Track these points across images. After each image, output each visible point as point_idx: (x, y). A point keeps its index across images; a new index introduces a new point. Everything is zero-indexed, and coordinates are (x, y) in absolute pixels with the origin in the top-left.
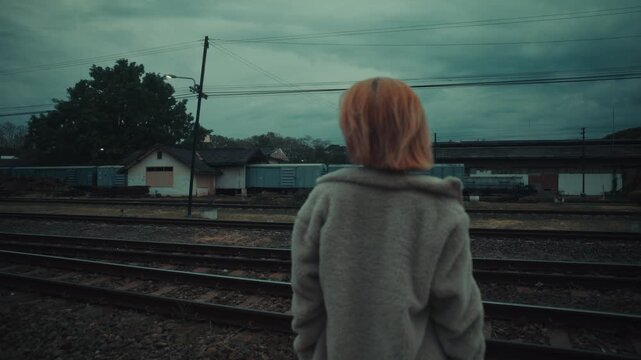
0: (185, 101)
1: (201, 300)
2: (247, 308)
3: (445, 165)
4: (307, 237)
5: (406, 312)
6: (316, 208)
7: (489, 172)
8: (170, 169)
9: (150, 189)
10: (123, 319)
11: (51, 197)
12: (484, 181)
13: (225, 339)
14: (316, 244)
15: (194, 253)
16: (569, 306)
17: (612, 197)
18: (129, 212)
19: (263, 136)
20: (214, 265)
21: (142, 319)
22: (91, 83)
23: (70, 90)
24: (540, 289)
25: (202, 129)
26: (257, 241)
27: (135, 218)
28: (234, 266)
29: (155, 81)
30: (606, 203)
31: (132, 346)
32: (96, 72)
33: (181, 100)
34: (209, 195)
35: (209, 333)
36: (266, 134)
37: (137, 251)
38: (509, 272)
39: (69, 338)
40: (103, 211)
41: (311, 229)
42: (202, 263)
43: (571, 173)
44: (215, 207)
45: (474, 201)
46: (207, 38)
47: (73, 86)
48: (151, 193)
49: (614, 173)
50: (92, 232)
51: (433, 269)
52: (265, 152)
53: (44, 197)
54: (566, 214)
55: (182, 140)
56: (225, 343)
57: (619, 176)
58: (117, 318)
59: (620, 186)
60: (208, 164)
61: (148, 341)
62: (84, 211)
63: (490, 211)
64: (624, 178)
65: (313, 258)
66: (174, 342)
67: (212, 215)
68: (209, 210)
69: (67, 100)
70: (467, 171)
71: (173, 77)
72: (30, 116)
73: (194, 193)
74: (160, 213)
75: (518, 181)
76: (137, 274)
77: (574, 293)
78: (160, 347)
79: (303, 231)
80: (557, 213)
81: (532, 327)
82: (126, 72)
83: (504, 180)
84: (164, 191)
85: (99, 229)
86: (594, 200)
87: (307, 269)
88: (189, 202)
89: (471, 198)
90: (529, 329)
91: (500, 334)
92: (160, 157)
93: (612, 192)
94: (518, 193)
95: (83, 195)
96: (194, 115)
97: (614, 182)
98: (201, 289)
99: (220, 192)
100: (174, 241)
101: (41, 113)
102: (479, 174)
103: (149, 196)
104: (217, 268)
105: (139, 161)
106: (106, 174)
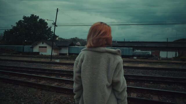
0: (51, 27)
1: (53, 85)
2: (66, 88)
3: (127, 48)
4: (78, 66)
5: (106, 86)
6: (81, 58)
7: (140, 50)
8: (46, 47)
9: (40, 53)
10: (30, 90)
11: (10, 55)
12: (138, 53)
13: (59, 96)
14: (80, 68)
15: (52, 72)
16: (159, 89)
17: (175, 58)
18: (33, 59)
19: (74, 38)
20: (57, 75)
21: (35, 90)
22: (23, 21)
23: (16, 23)
24: (151, 84)
25: (56, 35)
26: (71, 69)
27: (35, 61)
28: (63, 75)
29: (42, 21)
30: (174, 60)
31: (32, 98)
32: (25, 18)
33: (50, 27)
34: (57, 55)
35: (55, 94)
36: (75, 38)
37: (35, 71)
38: (143, 79)
39: (13, 95)
40: (25, 59)
41: (79, 63)
42: (54, 74)
43: (164, 51)
44: (59, 59)
45: (135, 59)
46: (58, 9)
47: (17, 22)
48: (40, 54)
49: (176, 52)
50: (22, 65)
51: (113, 74)
52: (74, 43)
53: (8, 54)
54: (162, 63)
55: (50, 39)
56: (59, 97)
57: (177, 52)
58: (28, 90)
59: (177, 55)
60: (57, 46)
61: (37, 96)
62: (20, 59)
63: (139, 62)
64: (179, 53)
65: (79, 72)
66: (44, 97)
67: (58, 61)
68: (57, 60)
69: (16, 26)
70: (133, 50)
71: (48, 20)
72: (4, 30)
73: (53, 54)
74: (42, 60)
75: (148, 53)
76: (34, 77)
77: (161, 85)
78: (40, 98)
79: (77, 64)
80: (159, 63)
81: (148, 95)
82: (34, 18)
83: (144, 53)
84: (44, 54)
85: (24, 64)
86: (170, 59)
87: (78, 75)
88: (51, 57)
89: (134, 58)
90: (147, 95)
91: (139, 96)
92: (43, 44)
93: (175, 57)
94: (148, 57)
95: (20, 54)
96: (53, 31)
97: (176, 54)
98: (53, 82)
99: (60, 54)
100: (46, 68)
101: (8, 29)
102: (137, 51)
103: (40, 55)
104: (58, 76)
105: (37, 45)
106: (27, 48)
